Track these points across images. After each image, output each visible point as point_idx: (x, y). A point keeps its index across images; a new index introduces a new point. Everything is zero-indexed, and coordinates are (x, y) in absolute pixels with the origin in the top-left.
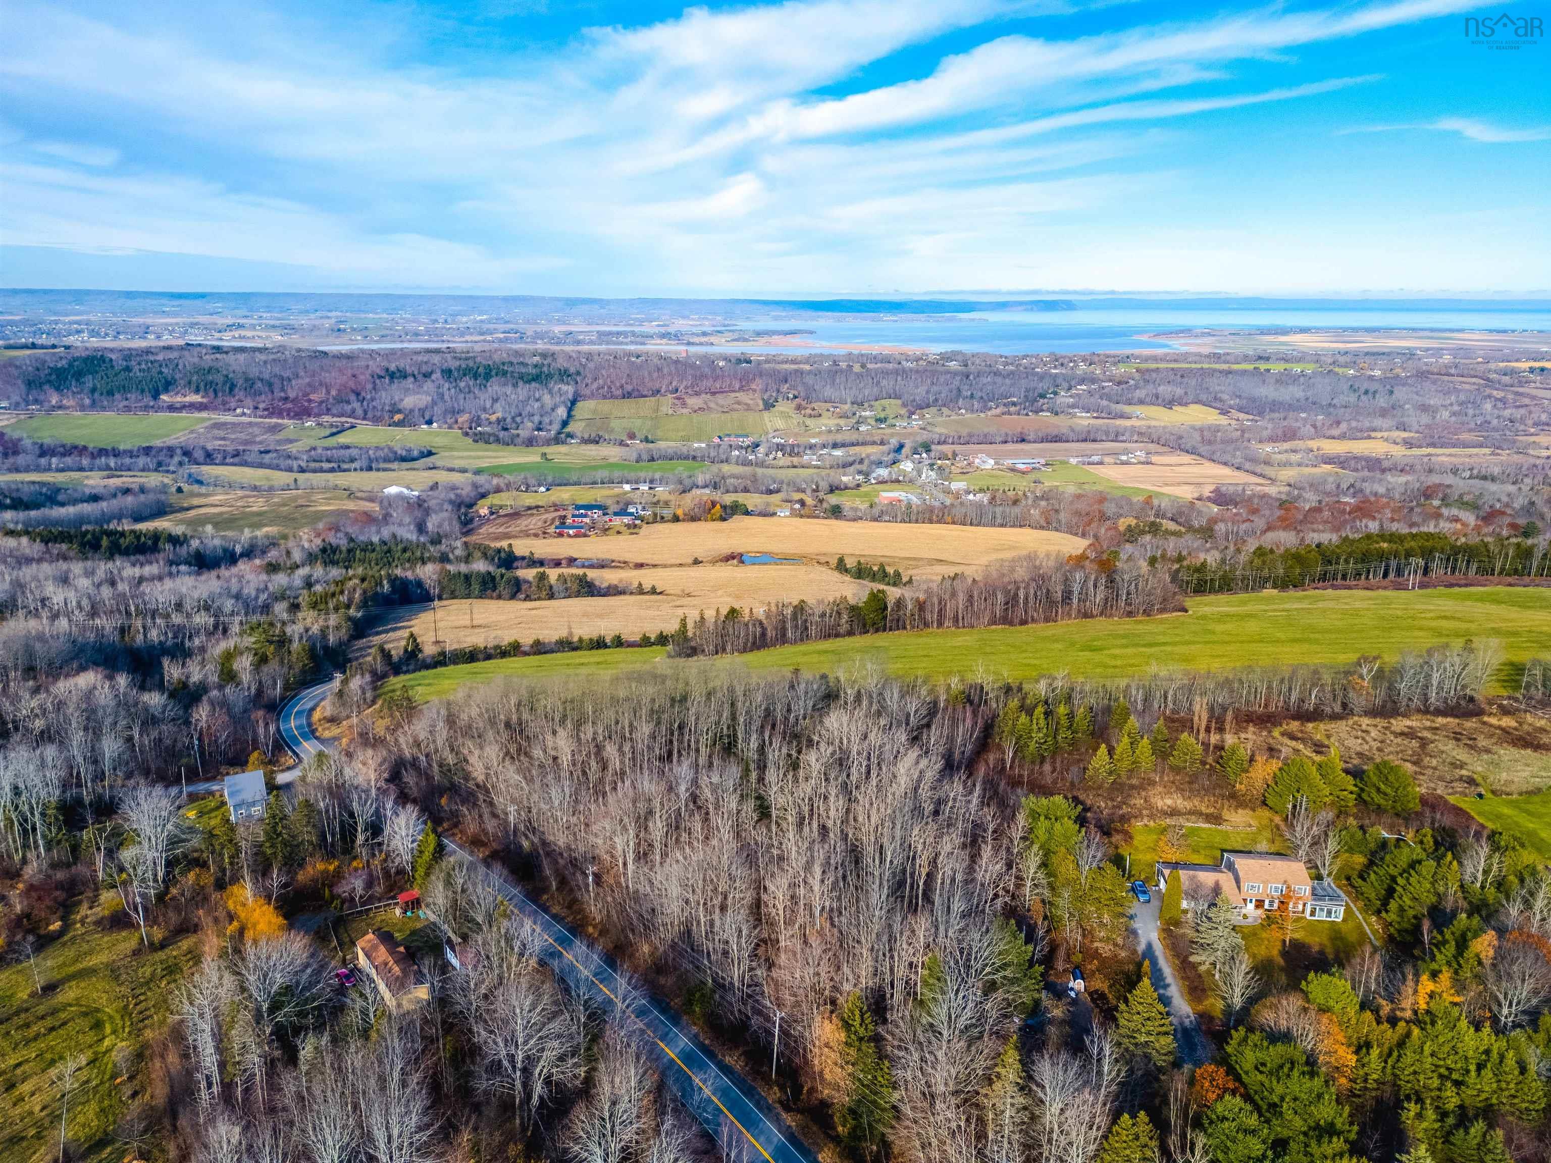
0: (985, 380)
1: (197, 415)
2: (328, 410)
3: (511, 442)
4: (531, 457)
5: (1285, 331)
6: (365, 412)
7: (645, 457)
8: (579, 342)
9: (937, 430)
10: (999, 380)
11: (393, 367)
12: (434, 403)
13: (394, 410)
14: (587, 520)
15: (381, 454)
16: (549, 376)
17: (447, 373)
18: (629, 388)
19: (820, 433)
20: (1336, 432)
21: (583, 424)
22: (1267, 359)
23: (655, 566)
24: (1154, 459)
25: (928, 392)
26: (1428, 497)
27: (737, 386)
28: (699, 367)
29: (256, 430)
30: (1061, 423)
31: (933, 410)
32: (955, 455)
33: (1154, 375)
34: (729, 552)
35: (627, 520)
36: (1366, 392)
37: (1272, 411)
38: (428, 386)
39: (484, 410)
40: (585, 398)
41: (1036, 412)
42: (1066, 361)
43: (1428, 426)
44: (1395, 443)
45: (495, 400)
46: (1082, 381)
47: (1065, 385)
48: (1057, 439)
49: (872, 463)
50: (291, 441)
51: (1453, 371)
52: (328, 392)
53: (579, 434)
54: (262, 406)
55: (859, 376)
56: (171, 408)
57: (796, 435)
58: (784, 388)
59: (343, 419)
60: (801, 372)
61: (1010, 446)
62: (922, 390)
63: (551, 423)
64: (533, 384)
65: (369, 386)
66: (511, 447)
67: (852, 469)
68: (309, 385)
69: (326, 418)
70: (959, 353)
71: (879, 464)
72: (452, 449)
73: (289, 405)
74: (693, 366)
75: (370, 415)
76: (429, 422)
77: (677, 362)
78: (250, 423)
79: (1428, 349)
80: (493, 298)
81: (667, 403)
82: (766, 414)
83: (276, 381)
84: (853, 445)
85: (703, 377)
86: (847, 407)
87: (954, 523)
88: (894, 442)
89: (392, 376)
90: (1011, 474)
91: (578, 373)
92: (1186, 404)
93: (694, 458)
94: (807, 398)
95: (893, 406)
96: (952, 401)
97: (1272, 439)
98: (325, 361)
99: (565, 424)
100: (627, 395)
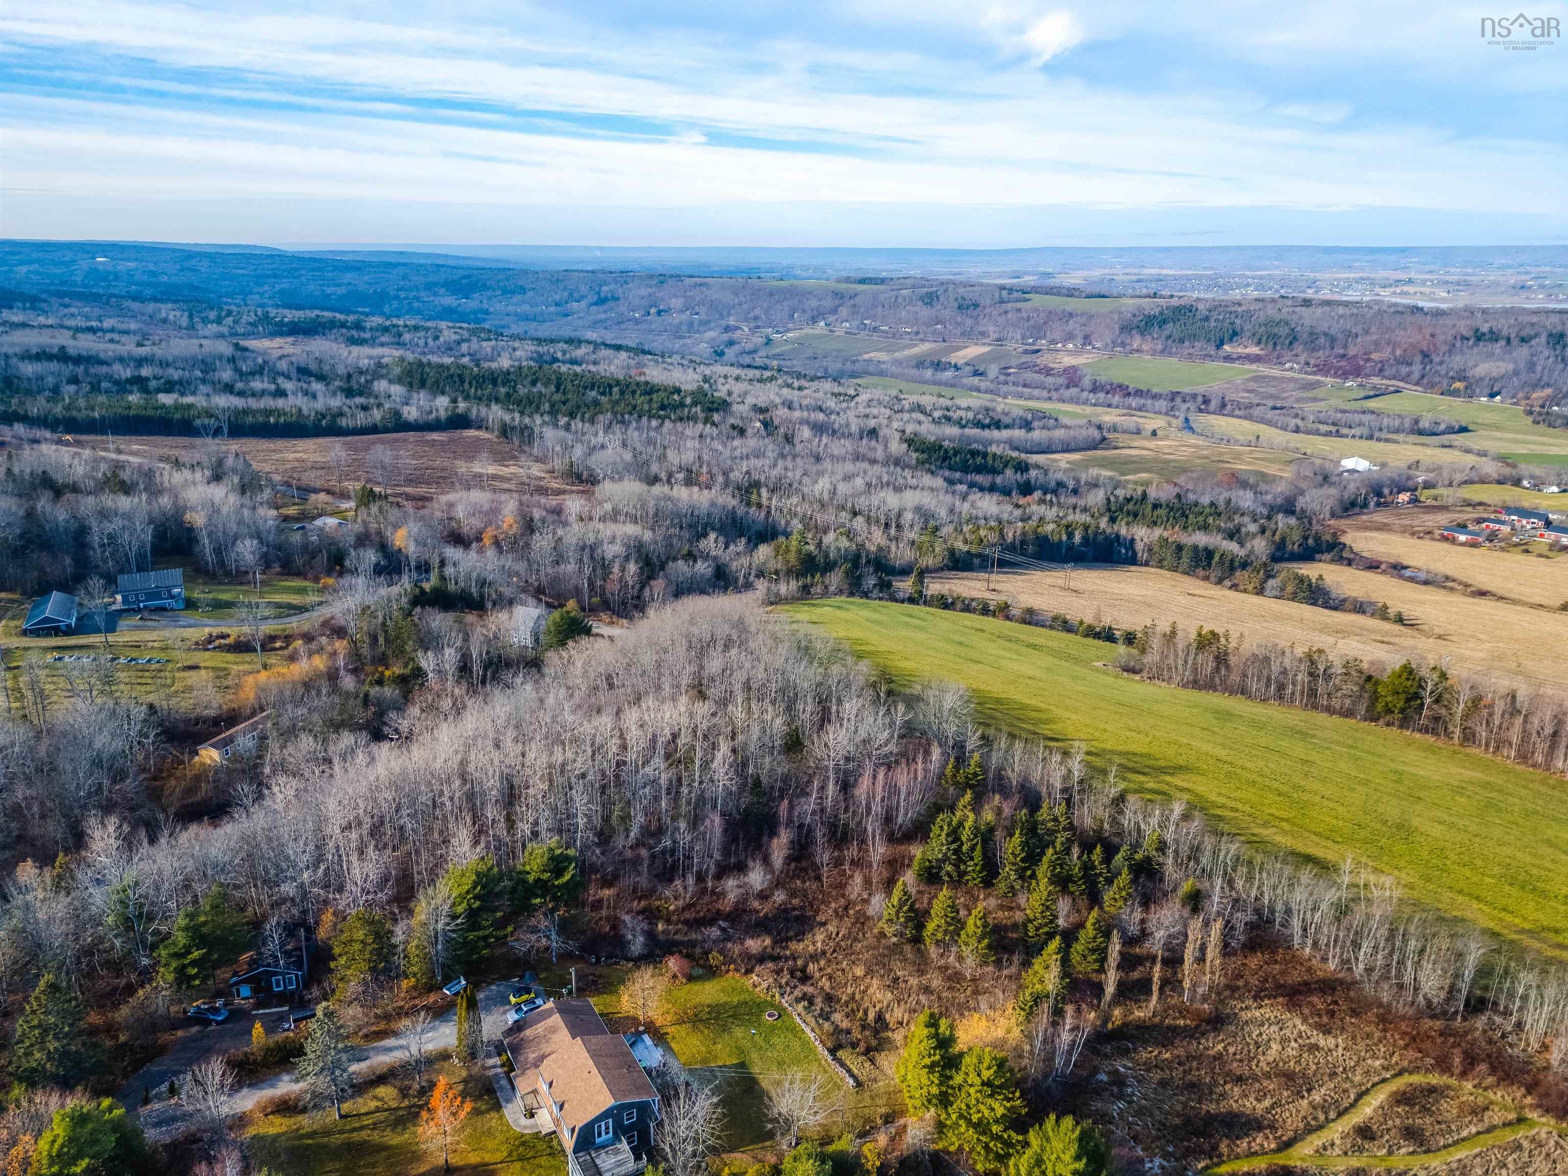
1: (1247, 367)
11: (1489, 328)
52: (1393, 351)
54: (1312, 362)
56: (1228, 358)
59: (1392, 382)
76: (1494, 395)
78: (1291, 380)
83: (1342, 337)
89: (1480, 338)
98: (1409, 318)
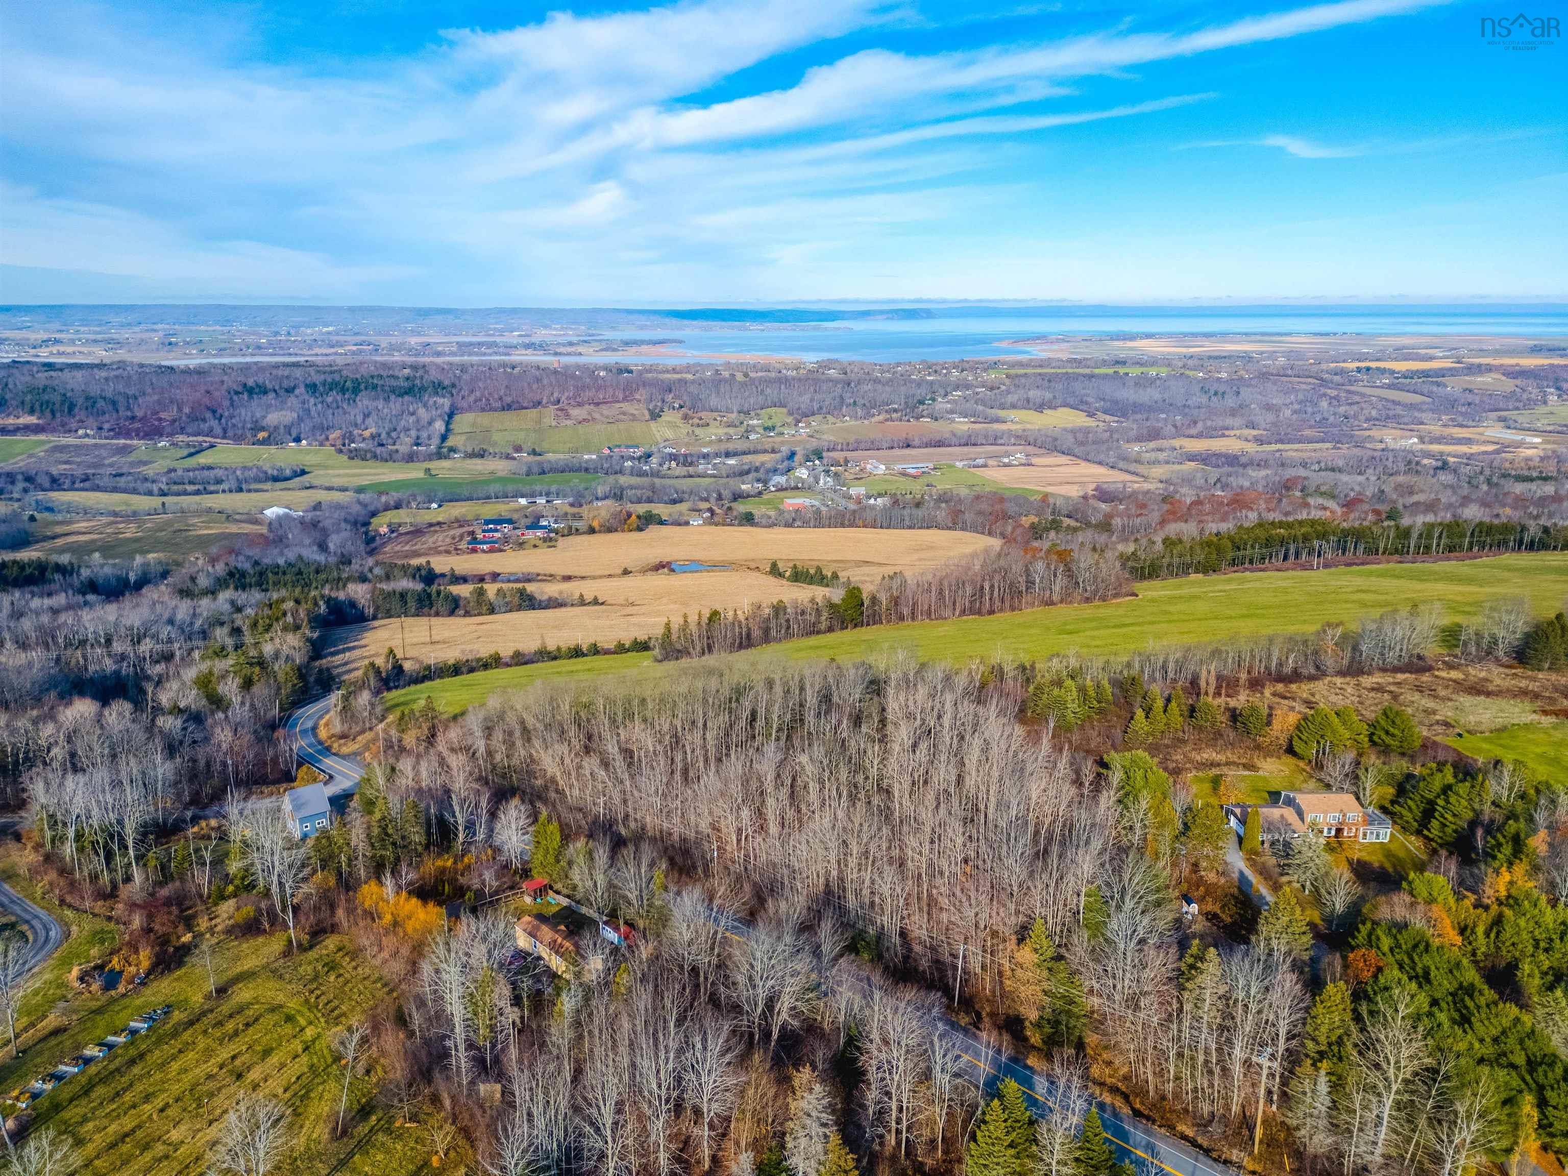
0: (866, 388)
1: (34, 437)
2: (182, 429)
3: (391, 458)
4: (414, 472)
5: (1132, 337)
6: (225, 431)
7: (535, 469)
8: (438, 354)
9: (825, 437)
10: (879, 387)
11: (251, 382)
12: (300, 419)
13: (257, 427)
14: (498, 535)
15: (251, 474)
16: (423, 389)
17: (312, 388)
18: (508, 400)
19: (711, 442)
20: (1193, 431)
21: (464, 437)
22: (1123, 363)
23: (583, 578)
24: (1034, 460)
25: (812, 400)
26: (1288, 489)
27: (621, 396)
28: (580, 378)
29: (104, 453)
30: (942, 429)
31: (819, 417)
32: (846, 461)
33: (1023, 380)
34: (658, 561)
35: (539, 533)
36: (1216, 394)
37: (1134, 412)
38: (292, 401)
39: (356, 425)
40: (463, 410)
41: (918, 418)
42: (938, 368)
43: (1274, 424)
44: (1247, 440)
45: (366, 416)
46: (957, 388)
47: (942, 392)
48: (939, 444)
49: (768, 471)
50: (145, 463)
51: (1289, 372)
52: (180, 410)
53: (462, 448)
54: (106, 426)
55: (743, 385)
56: (4, 431)
57: (687, 445)
58: (669, 398)
59: (200, 438)
60: (684, 382)
61: (897, 452)
62: (806, 398)
63: (429, 438)
64: (406, 398)
65: (226, 403)
66: (390, 463)
67: (751, 476)
68: (159, 402)
69: (181, 438)
70: (836, 361)
71: (775, 471)
72: (326, 467)
73: (137, 425)
74: (573, 376)
75: (230, 433)
76: (298, 440)
77: (555, 372)
79: (1262, 353)
80: (340, 309)
81: (549, 415)
82: (653, 424)
83: (121, 399)
84: (744, 453)
85: (584, 387)
86: (734, 416)
87: (865, 526)
88: (785, 450)
89: (251, 391)
90: (903, 479)
91: (454, 386)
92: (1055, 408)
93: (587, 470)
94: (693, 407)
95: (779, 415)
96: (836, 408)
97: (1139, 439)
98: (173, 378)
99: (444, 438)
100: (507, 408)
